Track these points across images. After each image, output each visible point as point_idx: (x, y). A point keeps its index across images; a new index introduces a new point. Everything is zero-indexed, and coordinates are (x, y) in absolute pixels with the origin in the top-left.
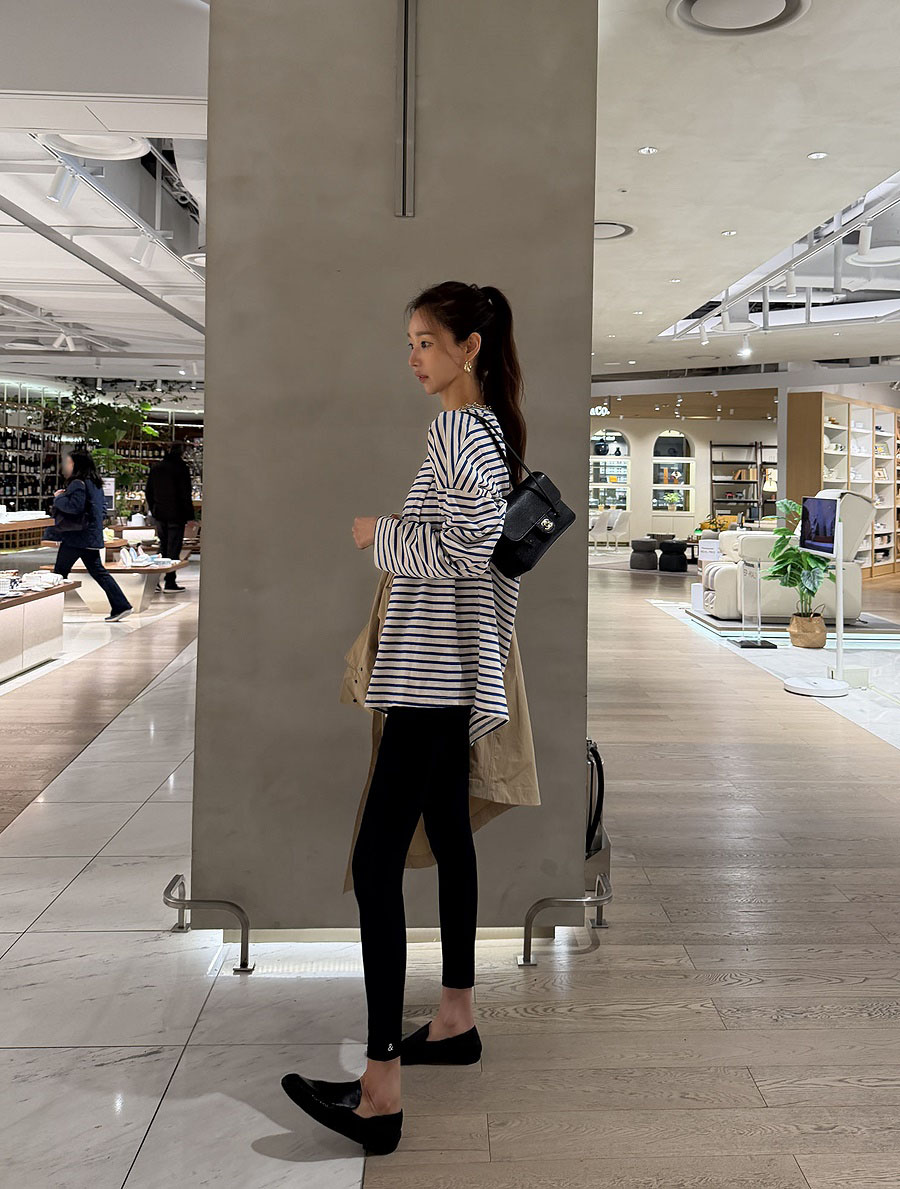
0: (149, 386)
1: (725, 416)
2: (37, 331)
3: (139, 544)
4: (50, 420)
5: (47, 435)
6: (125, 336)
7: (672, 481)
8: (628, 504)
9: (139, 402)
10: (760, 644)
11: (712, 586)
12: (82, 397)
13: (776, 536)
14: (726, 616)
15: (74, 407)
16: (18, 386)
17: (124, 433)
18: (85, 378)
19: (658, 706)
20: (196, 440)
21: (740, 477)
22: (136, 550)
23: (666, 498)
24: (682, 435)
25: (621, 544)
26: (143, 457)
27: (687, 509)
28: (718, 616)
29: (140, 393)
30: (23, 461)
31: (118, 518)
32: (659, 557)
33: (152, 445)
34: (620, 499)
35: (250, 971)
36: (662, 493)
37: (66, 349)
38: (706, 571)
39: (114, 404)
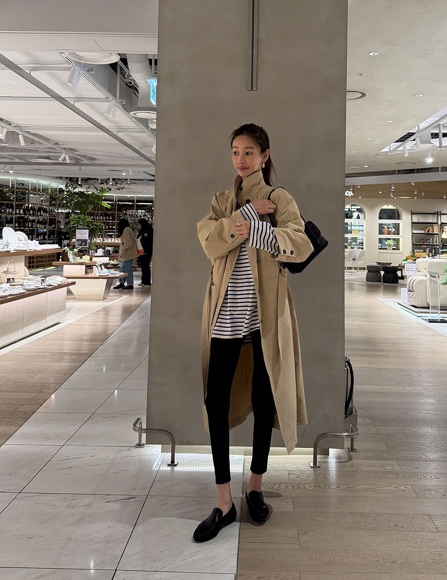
0: (105, 182)
1: (419, 196)
2: (49, 152)
3: (101, 265)
4: (53, 200)
5: (51, 208)
6: (95, 154)
7: (389, 234)
8: (364, 246)
9: (100, 190)
10: (439, 321)
11: (412, 289)
12: (70, 188)
14: (421, 306)
15: (66, 193)
16: (36, 182)
17: (92, 206)
18: (71, 178)
19: (383, 351)
20: (128, 211)
21: (428, 231)
22: (101, 268)
23: (386, 243)
24: (395, 208)
25: (361, 269)
26: (100, 220)
27: (398, 249)
28: (416, 305)
29: (100, 185)
30: (39, 222)
31: (90, 251)
32: (382, 275)
33: (105, 213)
34: (360, 243)
35: (176, 465)
36: (384, 241)
37: (65, 162)
38: (409, 281)
39: (87, 191)
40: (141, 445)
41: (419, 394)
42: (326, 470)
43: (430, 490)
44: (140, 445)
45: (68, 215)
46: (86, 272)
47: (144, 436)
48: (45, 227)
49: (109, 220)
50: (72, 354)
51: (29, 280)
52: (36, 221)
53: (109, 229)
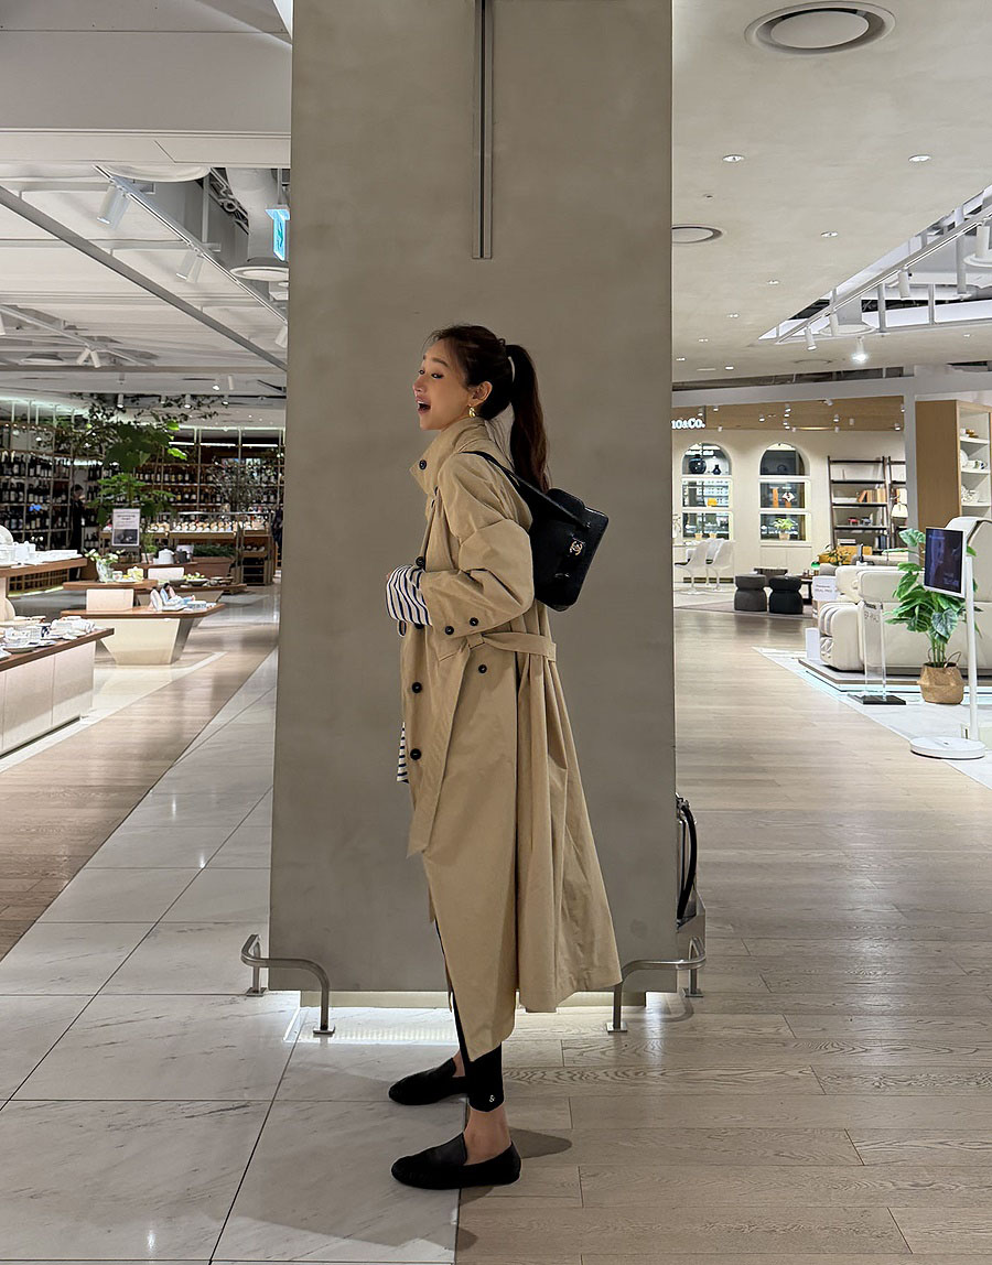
0: (175, 401)
1: (843, 426)
3: (167, 584)
4: (62, 442)
5: (58, 459)
6: (155, 348)
7: (782, 504)
8: (731, 532)
9: (163, 419)
10: (886, 700)
11: (829, 631)
12: (99, 415)
13: (902, 571)
14: (845, 667)
15: (90, 426)
16: (27, 403)
17: (147, 456)
18: (102, 394)
19: (764, 770)
20: (224, 461)
21: (865, 499)
22: (168, 591)
23: (777, 525)
24: (794, 449)
25: (723, 581)
26: (164, 482)
27: (802, 538)
28: (838, 667)
29: (165, 409)
30: (32, 490)
31: (143, 554)
32: (768, 596)
33: (175, 468)
34: (722, 525)
35: (330, 1034)
36: (772, 519)
37: (89, 364)
38: (821, 614)
39: (135, 422)
40: (257, 992)
41: (836, 867)
42: (641, 1037)
43: (850, 1077)
44: (255, 991)
45: (94, 473)
46: (136, 603)
47: (264, 973)
48: (45, 502)
49: (184, 481)
50: (108, 790)
51: (15, 628)
52: (26, 488)
53: (183, 501)
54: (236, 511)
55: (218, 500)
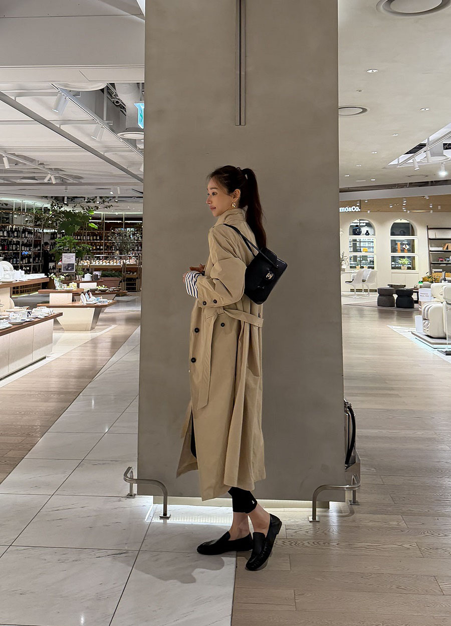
0: (92, 200)
1: (435, 209)
2: (34, 173)
3: (88, 291)
4: (38, 221)
5: (36, 229)
6: (81, 173)
7: (403, 251)
8: (375, 266)
9: (87, 209)
11: (427, 317)
12: (56, 207)
14: (437, 336)
15: (51, 213)
16: (21, 202)
17: (79, 227)
18: (57, 197)
19: (392, 389)
20: (116, 230)
21: (447, 248)
22: (89, 295)
23: (400, 262)
24: (408, 222)
25: (372, 291)
26: (87, 240)
27: (414, 269)
28: (432, 336)
29: (87, 204)
30: (23, 245)
31: (77, 276)
32: (395, 299)
33: (93, 233)
34: (370, 262)
35: (168, 518)
36: (397, 259)
37: (50, 182)
38: (423, 308)
39: (73, 210)
41: (430, 439)
42: (326, 524)
43: (437, 549)
44: (131, 495)
45: (53, 235)
46: (73, 300)
47: (135, 486)
48: (30, 250)
49: (97, 240)
50: (60, 393)
51: (15, 312)
52: (21, 243)
53: (97, 249)
54: (122, 254)
55: (114, 249)
